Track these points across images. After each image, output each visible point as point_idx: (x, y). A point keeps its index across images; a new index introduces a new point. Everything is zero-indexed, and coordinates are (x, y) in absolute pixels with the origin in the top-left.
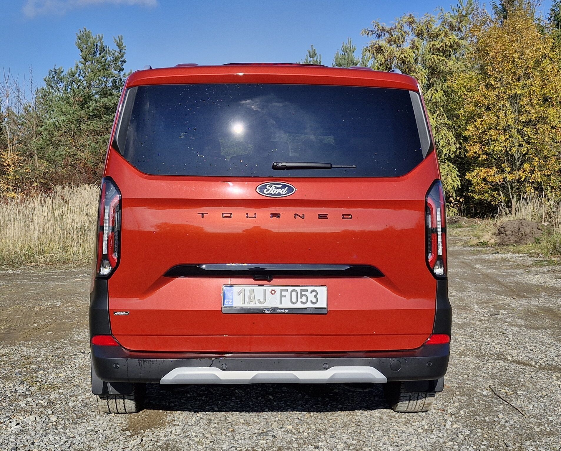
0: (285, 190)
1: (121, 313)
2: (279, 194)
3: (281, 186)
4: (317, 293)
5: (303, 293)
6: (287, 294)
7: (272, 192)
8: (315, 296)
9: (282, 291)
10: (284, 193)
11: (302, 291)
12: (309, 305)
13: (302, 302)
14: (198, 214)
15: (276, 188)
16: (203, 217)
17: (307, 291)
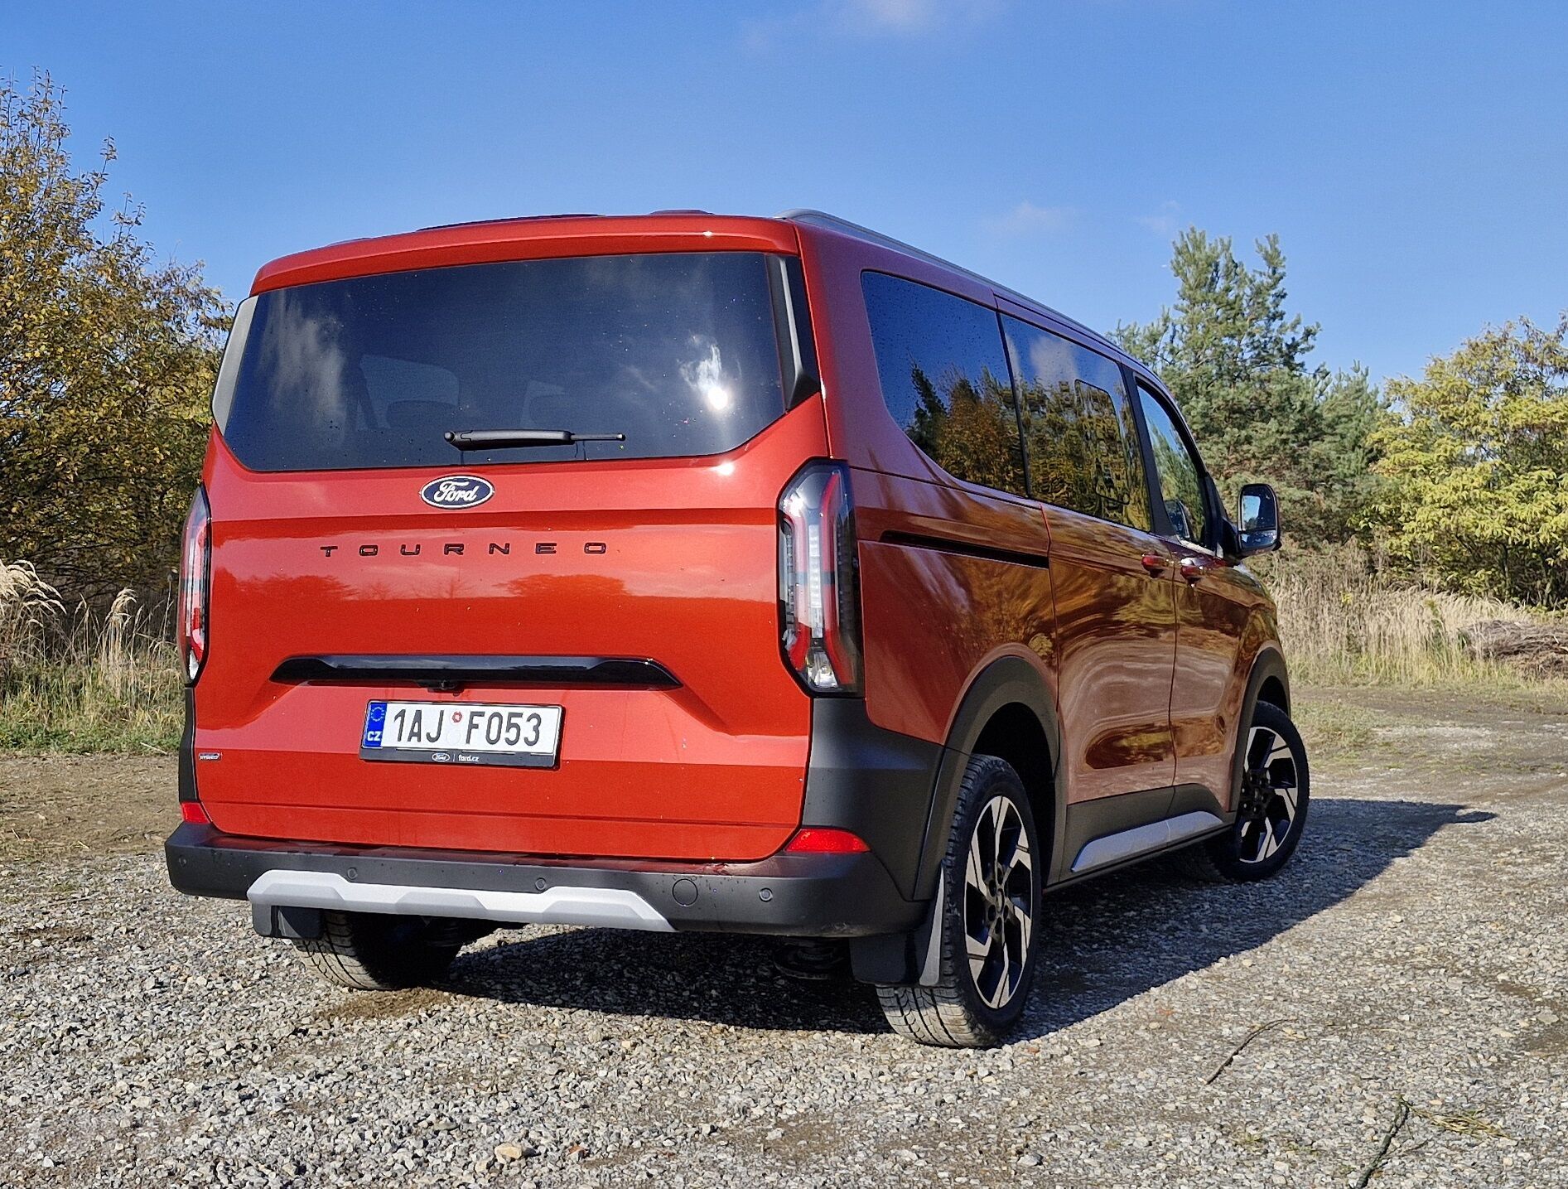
0: (472, 493)
1: (208, 757)
2: (462, 501)
3: (467, 483)
4: (539, 723)
5: (514, 720)
6: (483, 722)
7: (449, 499)
8: (536, 729)
9: (473, 714)
10: (470, 499)
11: (512, 715)
12: (521, 747)
13: (509, 742)
14: (322, 548)
15: (458, 488)
16: (328, 555)
17: (520, 715)
